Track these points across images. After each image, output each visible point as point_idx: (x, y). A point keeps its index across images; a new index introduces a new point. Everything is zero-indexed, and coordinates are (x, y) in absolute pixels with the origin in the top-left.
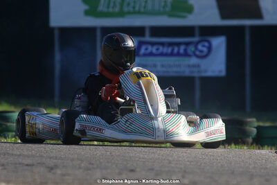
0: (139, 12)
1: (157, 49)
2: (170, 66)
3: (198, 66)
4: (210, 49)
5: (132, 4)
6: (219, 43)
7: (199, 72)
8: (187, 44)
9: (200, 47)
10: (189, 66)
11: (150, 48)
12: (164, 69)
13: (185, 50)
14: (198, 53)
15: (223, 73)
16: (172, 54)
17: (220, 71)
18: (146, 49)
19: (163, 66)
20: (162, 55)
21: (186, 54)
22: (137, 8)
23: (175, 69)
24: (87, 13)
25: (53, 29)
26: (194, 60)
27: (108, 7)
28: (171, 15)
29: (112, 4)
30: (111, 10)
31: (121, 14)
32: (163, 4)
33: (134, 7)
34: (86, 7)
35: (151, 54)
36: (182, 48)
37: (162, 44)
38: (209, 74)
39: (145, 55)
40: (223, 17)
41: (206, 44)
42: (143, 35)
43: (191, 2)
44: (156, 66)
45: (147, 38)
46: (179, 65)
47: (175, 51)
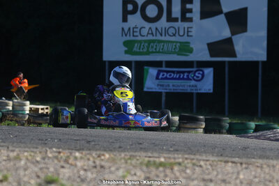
0: (159, 52)
1: (170, 75)
2: (178, 86)
3: (196, 86)
4: (203, 75)
5: (155, 47)
6: (209, 72)
7: (196, 90)
8: (189, 72)
9: (197, 74)
10: (190, 86)
11: (165, 74)
12: (175, 88)
13: (188, 76)
14: (195, 78)
15: (212, 91)
16: (179, 79)
17: (209, 90)
18: (163, 75)
19: (173, 86)
20: (173, 79)
21: (188, 79)
22: (158, 50)
23: (181, 88)
24: (126, 52)
25: (105, 62)
26: (193, 83)
27: (139, 49)
28: (178, 55)
30: (141, 50)
31: (148, 53)
32: (174, 47)
33: (156, 49)
34: (126, 49)
35: (166, 78)
36: (186, 74)
37: (173, 72)
38: (203, 91)
39: (162, 79)
40: (212, 56)
41: (201, 72)
42: (161, 66)
43: (192, 46)
44: (169, 85)
45: (164, 69)
46: (184, 86)
47: (181, 77)
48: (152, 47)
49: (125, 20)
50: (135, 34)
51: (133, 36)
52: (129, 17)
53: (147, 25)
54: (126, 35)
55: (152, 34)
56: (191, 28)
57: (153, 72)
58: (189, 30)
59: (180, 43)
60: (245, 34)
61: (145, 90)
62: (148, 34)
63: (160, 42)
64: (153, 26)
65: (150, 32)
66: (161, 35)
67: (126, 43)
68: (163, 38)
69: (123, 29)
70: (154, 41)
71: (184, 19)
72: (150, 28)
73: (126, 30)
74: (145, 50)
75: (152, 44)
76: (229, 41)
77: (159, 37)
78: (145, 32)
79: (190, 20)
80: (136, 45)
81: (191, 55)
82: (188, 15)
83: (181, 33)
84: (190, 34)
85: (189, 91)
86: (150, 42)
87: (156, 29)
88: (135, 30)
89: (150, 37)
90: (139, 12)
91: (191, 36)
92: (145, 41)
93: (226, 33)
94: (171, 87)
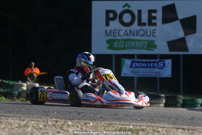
0: (132, 48)
1: (140, 65)
2: (146, 72)
4: (164, 65)
5: (129, 44)
6: (168, 62)
7: (159, 75)
8: (154, 62)
9: (160, 64)
10: (155, 72)
11: (137, 64)
12: (143, 74)
13: (153, 65)
14: (159, 66)
15: (170, 76)
16: (147, 67)
17: (169, 75)
18: (135, 64)
19: (143, 72)
20: (142, 67)
21: (153, 67)
22: (131, 46)
23: (148, 74)
24: (108, 48)
26: (157, 70)
27: (118, 45)
28: (146, 49)
29: (120, 44)
30: (119, 47)
31: (124, 48)
32: (143, 44)
33: (130, 46)
34: (108, 45)
35: (138, 67)
37: (143, 62)
38: (164, 76)
39: (134, 67)
40: (170, 50)
41: (163, 63)
42: (134, 58)
43: (156, 43)
44: (139, 72)
45: (136, 60)
46: (150, 72)
47: (148, 66)
48: (127, 44)
49: (107, 24)
50: (115, 35)
51: (114, 36)
52: (111, 22)
53: (124, 28)
54: (108, 35)
55: (127, 34)
56: (156, 30)
57: (128, 62)
58: (154, 32)
59: (147, 41)
60: (195, 35)
61: (122, 75)
62: (124, 34)
63: (133, 40)
64: (128, 28)
65: (126, 33)
66: (134, 35)
67: (108, 41)
68: (135, 38)
69: (106, 31)
70: (128, 40)
71: (150, 24)
72: (126, 31)
73: (108, 32)
74: (122, 46)
75: (127, 42)
76: (183, 40)
77: (132, 37)
78: (122, 33)
79: (155, 24)
80: (116, 42)
81: (155, 50)
82: (153, 21)
83: (148, 34)
84: (155, 35)
85: (154, 76)
86: (125, 40)
87: (130, 31)
88: (115, 32)
89: (126, 37)
90: (117, 19)
91: (156, 36)
92: (122, 40)
93: (181, 34)
94: (141, 73)
